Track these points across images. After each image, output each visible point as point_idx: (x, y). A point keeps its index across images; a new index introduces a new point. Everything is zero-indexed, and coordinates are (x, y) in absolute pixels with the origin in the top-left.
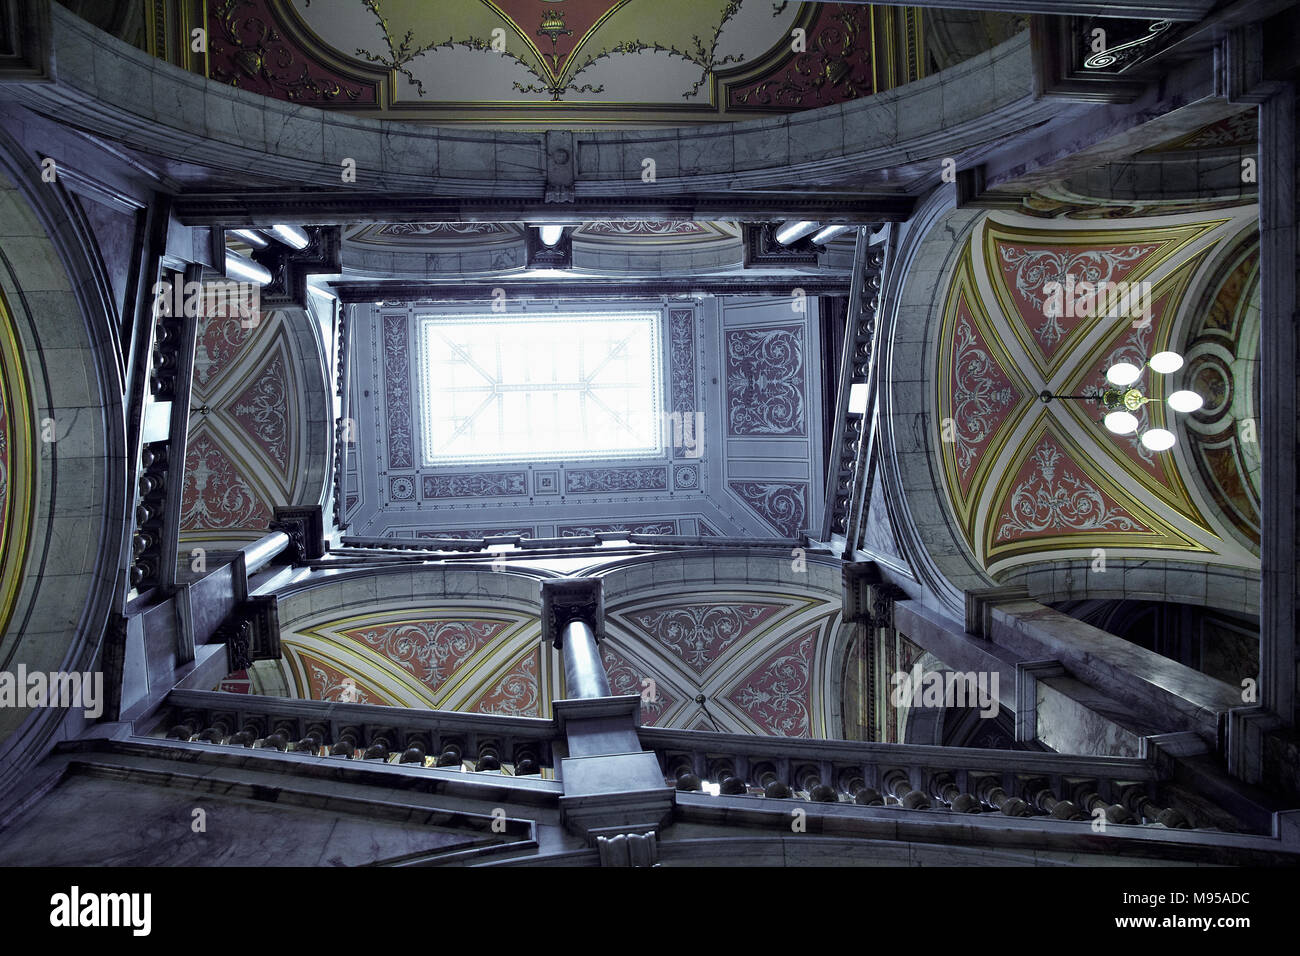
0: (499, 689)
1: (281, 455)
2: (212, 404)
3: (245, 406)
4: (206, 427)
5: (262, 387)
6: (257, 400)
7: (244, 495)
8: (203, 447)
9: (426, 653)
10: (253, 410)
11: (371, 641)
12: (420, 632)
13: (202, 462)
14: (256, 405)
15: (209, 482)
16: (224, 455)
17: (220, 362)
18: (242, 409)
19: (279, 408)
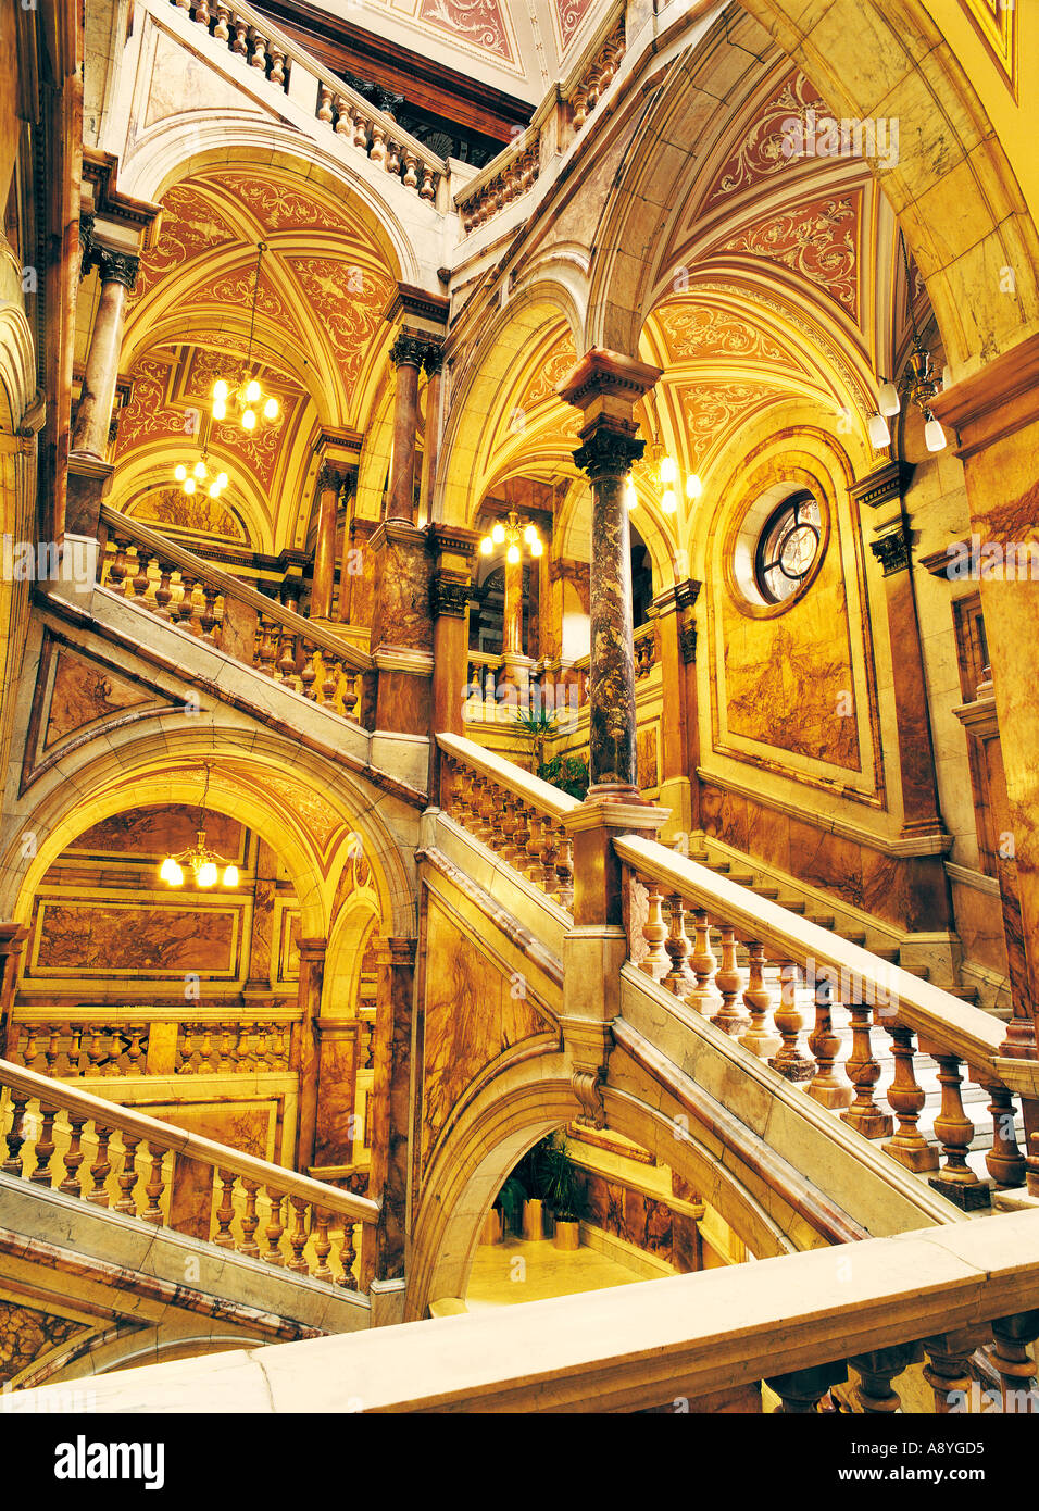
1: (334, 221)
2: (256, 239)
3: (269, 217)
4: (281, 256)
5: (251, 196)
6: (265, 206)
8: (301, 268)
10: (275, 214)
13: (316, 278)
14: (272, 209)
15: (338, 286)
16: (315, 259)
18: (273, 221)
19: (282, 193)
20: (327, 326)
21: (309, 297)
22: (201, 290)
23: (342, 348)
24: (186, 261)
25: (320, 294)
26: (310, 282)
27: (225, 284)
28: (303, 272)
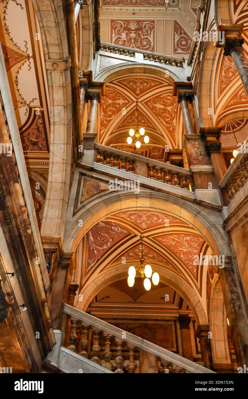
1: (155, 83)
2: (135, 100)
3: (137, 91)
4: (143, 102)
5: (130, 85)
6: (135, 87)
7: (167, 96)
8: (149, 104)
10: (138, 89)
13: (155, 105)
14: (137, 87)
15: (162, 104)
16: (153, 99)
17: (121, 97)
19: (138, 81)
20: (162, 120)
21: (154, 113)
22: (122, 122)
23: (168, 125)
24: (117, 114)
25: (157, 110)
26: (153, 107)
27: (129, 119)
28: (150, 105)
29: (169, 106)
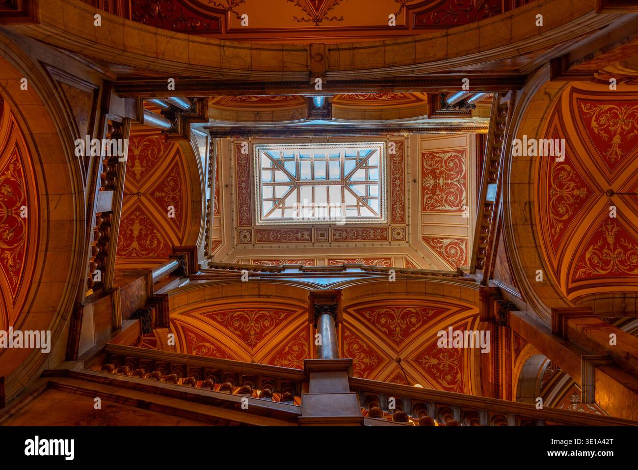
0: (287, 349)
1: (178, 218)
2: (142, 191)
3: (159, 192)
4: (139, 203)
5: (168, 182)
6: (166, 189)
7: (158, 239)
8: (138, 214)
9: (248, 327)
10: (163, 194)
11: (219, 320)
12: (246, 315)
13: (137, 222)
14: (165, 192)
15: (140, 232)
16: (148, 218)
17: (147, 169)
18: (158, 194)
19: (177, 194)
26: (133, 220)
28: (136, 215)
29: (140, 245)
